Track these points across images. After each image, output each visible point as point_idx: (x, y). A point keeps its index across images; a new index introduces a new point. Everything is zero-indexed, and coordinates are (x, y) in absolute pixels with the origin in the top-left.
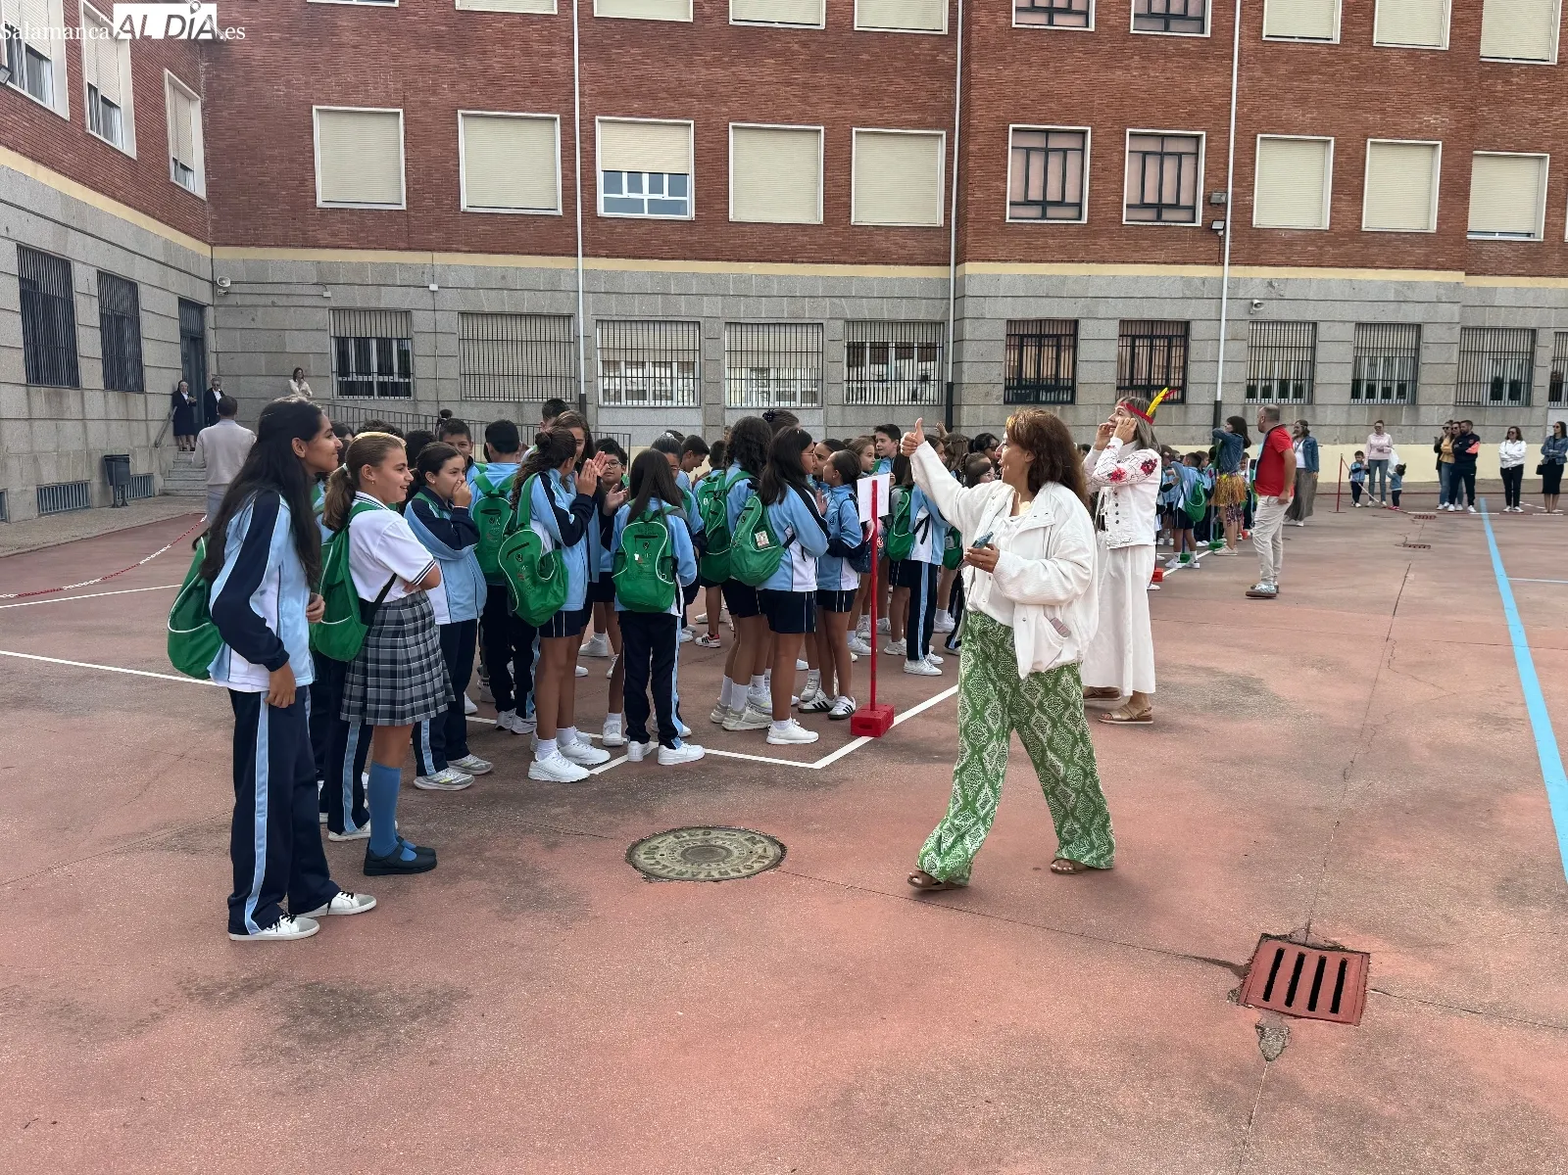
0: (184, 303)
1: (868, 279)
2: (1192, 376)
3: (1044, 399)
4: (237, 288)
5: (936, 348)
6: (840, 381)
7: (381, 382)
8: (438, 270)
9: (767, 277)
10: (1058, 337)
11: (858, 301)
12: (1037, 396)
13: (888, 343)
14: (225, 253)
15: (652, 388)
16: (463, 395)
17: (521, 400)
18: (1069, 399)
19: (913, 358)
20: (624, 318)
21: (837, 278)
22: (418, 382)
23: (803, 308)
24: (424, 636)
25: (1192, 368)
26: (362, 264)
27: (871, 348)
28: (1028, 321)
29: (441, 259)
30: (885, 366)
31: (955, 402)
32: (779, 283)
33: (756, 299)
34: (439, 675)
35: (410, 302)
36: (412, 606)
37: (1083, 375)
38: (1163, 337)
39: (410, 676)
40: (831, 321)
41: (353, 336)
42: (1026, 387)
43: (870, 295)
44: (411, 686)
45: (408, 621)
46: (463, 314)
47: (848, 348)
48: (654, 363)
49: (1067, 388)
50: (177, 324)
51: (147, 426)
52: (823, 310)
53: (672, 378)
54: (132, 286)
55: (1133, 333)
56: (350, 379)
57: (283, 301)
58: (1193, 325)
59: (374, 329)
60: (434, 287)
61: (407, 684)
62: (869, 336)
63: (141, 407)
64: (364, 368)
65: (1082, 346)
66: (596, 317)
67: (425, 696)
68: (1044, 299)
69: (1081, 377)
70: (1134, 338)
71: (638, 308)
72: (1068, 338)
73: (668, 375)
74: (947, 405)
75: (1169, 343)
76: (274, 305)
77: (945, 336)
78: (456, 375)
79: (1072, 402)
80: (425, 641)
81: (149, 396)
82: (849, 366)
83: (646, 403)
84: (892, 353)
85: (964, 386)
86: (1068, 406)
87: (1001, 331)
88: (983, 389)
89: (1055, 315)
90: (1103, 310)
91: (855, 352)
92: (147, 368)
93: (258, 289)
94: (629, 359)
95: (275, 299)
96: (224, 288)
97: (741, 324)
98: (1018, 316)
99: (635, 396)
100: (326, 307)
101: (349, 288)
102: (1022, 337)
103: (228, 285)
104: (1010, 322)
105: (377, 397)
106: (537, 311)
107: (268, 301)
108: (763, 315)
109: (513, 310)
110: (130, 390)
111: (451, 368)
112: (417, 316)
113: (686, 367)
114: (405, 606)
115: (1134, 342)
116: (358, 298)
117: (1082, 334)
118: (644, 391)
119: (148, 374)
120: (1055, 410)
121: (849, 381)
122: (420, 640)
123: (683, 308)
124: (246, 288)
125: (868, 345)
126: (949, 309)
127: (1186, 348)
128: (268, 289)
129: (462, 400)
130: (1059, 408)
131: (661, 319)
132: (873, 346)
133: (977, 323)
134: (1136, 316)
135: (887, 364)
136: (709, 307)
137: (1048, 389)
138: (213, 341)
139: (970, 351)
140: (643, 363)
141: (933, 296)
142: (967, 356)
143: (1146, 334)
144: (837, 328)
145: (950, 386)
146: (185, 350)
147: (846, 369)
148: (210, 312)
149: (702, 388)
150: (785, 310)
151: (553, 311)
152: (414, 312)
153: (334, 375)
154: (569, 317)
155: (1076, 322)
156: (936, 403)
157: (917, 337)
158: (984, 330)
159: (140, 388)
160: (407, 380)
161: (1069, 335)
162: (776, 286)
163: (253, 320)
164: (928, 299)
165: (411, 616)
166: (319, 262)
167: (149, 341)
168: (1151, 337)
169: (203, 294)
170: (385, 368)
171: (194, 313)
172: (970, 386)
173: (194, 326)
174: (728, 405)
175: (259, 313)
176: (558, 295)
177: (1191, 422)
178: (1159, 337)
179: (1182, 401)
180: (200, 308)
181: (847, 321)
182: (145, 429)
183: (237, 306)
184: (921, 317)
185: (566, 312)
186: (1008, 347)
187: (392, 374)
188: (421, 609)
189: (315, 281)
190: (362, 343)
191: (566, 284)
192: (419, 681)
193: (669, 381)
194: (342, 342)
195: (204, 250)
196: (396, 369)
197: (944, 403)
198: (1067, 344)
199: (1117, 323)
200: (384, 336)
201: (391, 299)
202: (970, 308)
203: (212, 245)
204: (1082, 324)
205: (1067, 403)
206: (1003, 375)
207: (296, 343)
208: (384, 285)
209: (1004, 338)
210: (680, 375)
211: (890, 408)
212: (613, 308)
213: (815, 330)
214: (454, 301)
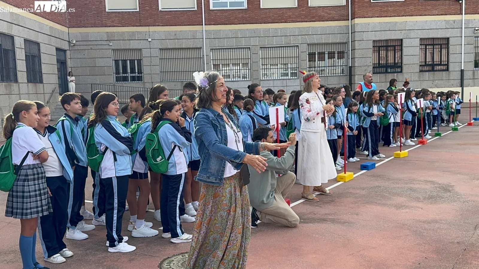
0: (58, 49)
1: (316, 27)
2: (451, 60)
3: (389, 71)
4: (78, 43)
5: (344, 53)
6: (306, 68)
7: (132, 76)
8: (151, 33)
9: (276, 29)
10: (394, 46)
11: (312, 36)
12: (387, 70)
13: (325, 52)
14: (73, 30)
15: (232, 74)
16: (161, 80)
17: (183, 81)
18: (400, 71)
19: (335, 58)
20: (221, 48)
21: (304, 28)
22: (145, 76)
23: (290, 40)
24: (38, 182)
25: (451, 56)
26: (123, 32)
27: (318, 54)
28: (382, 40)
29: (152, 29)
30: (324, 62)
31: (353, 74)
32: (281, 31)
33: (272, 37)
34: (45, 199)
35: (141, 46)
36: (33, 169)
37: (405, 60)
38: (438, 44)
39: (30, 198)
40: (302, 45)
41: (121, 59)
42: (382, 67)
43: (317, 34)
44: (30, 202)
45: (31, 175)
46: (160, 49)
47: (309, 54)
48: (233, 64)
49: (399, 67)
50: (55, 57)
51: (44, 95)
52: (298, 40)
53: (240, 70)
54: (38, 44)
55: (426, 44)
56: (120, 75)
57: (95, 47)
58: (451, 39)
59: (128, 56)
60: (150, 40)
61: (29, 201)
62: (317, 50)
63: (42, 89)
64: (125, 71)
65: (404, 49)
66: (210, 48)
67: (37, 207)
68: (388, 32)
69: (404, 62)
70: (426, 45)
71: (226, 44)
72: (398, 46)
73: (239, 69)
74: (349, 75)
75: (441, 47)
76: (91, 49)
77: (348, 48)
78: (159, 72)
79: (401, 72)
80: (39, 184)
81: (45, 85)
82: (309, 61)
83: (230, 80)
84: (327, 56)
85: (356, 67)
86: (399, 74)
87: (371, 45)
88: (364, 68)
89: (393, 38)
90: (413, 34)
91: (312, 56)
92: (44, 75)
93: (85, 43)
94: (223, 63)
95: (92, 47)
96: (73, 43)
97: (266, 47)
98: (378, 38)
99: (226, 77)
100: (110, 49)
101: (118, 41)
102: (379, 47)
103: (75, 42)
104: (374, 41)
105: (130, 82)
106: (188, 47)
107: (89, 47)
108: (275, 44)
109: (179, 47)
110: (37, 83)
111: (157, 70)
112: (144, 51)
113: (245, 65)
114: (29, 169)
115: (426, 47)
116: (122, 45)
117: (404, 45)
118: (229, 75)
119: (44, 77)
120: (394, 76)
121: (309, 67)
122: (36, 183)
123: (243, 43)
124: (81, 43)
125: (317, 53)
126: (349, 37)
127: (448, 48)
128: (90, 43)
129: (161, 82)
130: (396, 74)
131: (235, 47)
132: (319, 53)
133: (360, 42)
134: (426, 37)
135: (325, 61)
136: (254, 42)
137: (391, 67)
138: (69, 63)
139: (358, 53)
140: (229, 64)
141: (342, 32)
142: (356, 56)
143: (431, 43)
144: (304, 48)
145: (350, 68)
146: (59, 67)
147: (308, 62)
148: (68, 53)
149: (252, 73)
150: (283, 41)
151: (194, 46)
152: (143, 49)
153: (114, 74)
154: (200, 48)
155: (402, 40)
156: (345, 75)
157: (336, 49)
158: (363, 45)
159: (41, 82)
160: (141, 75)
161: (399, 45)
162: (279, 32)
163: (84, 55)
164: (341, 34)
165: (32, 173)
166: (107, 32)
167: (44, 64)
168: (433, 45)
169: (65, 46)
170: (133, 71)
171: (62, 53)
172: (358, 67)
173: (62, 58)
174: (262, 79)
175: (86, 52)
176: (196, 40)
177: (451, 78)
178: (436, 44)
179: (447, 70)
180: (65, 51)
181: (308, 45)
182: (43, 97)
183: (78, 50)
184: (338, 41)
185: (199, 46)
186: (374, 51)
187: (135, 73)
188: (37, 171)
189: (106, 39)
190: (124, 62)
191: (199, 35)
192: (35, 200)
193: (239, 70)
194: (117, 62)
195: (65, 29)
196: (137, 71)
197: (348, 74)
198: (398, 49)
199: (419, 39)
200: (132, 59)
201: (134, 45)
202: (357, 36)
203: (68, 28)
204: (404, 41)
205: (399, 72)
206: (372, 62)
207: (100, 62)
208: (132, 40)
209: (372, 47)
210: (243, 69)
211: (326, 77)
212: (217, 44)
213: (295, 48)
214: (157, 45)
